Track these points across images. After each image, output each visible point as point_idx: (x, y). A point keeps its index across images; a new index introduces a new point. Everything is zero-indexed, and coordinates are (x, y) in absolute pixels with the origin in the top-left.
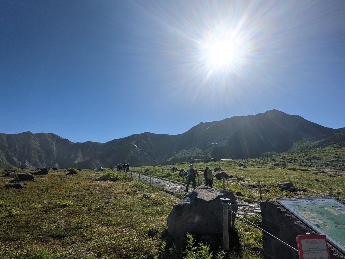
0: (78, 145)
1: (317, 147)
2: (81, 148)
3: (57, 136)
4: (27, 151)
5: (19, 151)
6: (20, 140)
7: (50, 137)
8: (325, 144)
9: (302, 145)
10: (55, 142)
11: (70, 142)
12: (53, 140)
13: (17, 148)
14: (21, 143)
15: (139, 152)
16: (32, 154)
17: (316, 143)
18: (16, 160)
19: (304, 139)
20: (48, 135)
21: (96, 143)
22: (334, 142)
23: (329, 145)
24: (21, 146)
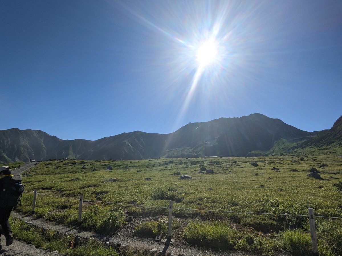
0: (68, 142)
1: (296, 147)
2: (71, 145)
3: (45, 133)
4: (16, 148)
5: (8, 147)
6: (8, 137)
7: (37, 133)
8: (304, 146)
9: (283, 146)
10: (43, 139)
11: (59, 139)
12: (41, 137)
13: (6, 144)
14: (9, 139)
15: (133, 150)
16: (22, 151)
17: (294, 144)
18: (6, 156)
19: (284, 140)
20: (36, 132)
21: (87, 140)
22: (311, 144)
23: (307, 146)
24: (9, 143)
